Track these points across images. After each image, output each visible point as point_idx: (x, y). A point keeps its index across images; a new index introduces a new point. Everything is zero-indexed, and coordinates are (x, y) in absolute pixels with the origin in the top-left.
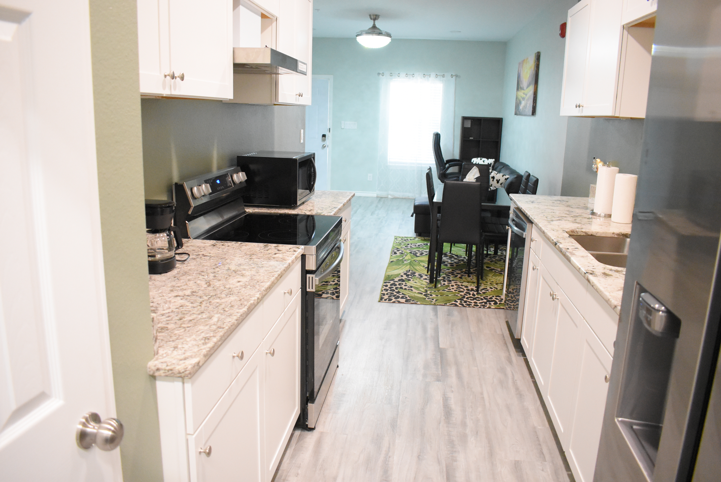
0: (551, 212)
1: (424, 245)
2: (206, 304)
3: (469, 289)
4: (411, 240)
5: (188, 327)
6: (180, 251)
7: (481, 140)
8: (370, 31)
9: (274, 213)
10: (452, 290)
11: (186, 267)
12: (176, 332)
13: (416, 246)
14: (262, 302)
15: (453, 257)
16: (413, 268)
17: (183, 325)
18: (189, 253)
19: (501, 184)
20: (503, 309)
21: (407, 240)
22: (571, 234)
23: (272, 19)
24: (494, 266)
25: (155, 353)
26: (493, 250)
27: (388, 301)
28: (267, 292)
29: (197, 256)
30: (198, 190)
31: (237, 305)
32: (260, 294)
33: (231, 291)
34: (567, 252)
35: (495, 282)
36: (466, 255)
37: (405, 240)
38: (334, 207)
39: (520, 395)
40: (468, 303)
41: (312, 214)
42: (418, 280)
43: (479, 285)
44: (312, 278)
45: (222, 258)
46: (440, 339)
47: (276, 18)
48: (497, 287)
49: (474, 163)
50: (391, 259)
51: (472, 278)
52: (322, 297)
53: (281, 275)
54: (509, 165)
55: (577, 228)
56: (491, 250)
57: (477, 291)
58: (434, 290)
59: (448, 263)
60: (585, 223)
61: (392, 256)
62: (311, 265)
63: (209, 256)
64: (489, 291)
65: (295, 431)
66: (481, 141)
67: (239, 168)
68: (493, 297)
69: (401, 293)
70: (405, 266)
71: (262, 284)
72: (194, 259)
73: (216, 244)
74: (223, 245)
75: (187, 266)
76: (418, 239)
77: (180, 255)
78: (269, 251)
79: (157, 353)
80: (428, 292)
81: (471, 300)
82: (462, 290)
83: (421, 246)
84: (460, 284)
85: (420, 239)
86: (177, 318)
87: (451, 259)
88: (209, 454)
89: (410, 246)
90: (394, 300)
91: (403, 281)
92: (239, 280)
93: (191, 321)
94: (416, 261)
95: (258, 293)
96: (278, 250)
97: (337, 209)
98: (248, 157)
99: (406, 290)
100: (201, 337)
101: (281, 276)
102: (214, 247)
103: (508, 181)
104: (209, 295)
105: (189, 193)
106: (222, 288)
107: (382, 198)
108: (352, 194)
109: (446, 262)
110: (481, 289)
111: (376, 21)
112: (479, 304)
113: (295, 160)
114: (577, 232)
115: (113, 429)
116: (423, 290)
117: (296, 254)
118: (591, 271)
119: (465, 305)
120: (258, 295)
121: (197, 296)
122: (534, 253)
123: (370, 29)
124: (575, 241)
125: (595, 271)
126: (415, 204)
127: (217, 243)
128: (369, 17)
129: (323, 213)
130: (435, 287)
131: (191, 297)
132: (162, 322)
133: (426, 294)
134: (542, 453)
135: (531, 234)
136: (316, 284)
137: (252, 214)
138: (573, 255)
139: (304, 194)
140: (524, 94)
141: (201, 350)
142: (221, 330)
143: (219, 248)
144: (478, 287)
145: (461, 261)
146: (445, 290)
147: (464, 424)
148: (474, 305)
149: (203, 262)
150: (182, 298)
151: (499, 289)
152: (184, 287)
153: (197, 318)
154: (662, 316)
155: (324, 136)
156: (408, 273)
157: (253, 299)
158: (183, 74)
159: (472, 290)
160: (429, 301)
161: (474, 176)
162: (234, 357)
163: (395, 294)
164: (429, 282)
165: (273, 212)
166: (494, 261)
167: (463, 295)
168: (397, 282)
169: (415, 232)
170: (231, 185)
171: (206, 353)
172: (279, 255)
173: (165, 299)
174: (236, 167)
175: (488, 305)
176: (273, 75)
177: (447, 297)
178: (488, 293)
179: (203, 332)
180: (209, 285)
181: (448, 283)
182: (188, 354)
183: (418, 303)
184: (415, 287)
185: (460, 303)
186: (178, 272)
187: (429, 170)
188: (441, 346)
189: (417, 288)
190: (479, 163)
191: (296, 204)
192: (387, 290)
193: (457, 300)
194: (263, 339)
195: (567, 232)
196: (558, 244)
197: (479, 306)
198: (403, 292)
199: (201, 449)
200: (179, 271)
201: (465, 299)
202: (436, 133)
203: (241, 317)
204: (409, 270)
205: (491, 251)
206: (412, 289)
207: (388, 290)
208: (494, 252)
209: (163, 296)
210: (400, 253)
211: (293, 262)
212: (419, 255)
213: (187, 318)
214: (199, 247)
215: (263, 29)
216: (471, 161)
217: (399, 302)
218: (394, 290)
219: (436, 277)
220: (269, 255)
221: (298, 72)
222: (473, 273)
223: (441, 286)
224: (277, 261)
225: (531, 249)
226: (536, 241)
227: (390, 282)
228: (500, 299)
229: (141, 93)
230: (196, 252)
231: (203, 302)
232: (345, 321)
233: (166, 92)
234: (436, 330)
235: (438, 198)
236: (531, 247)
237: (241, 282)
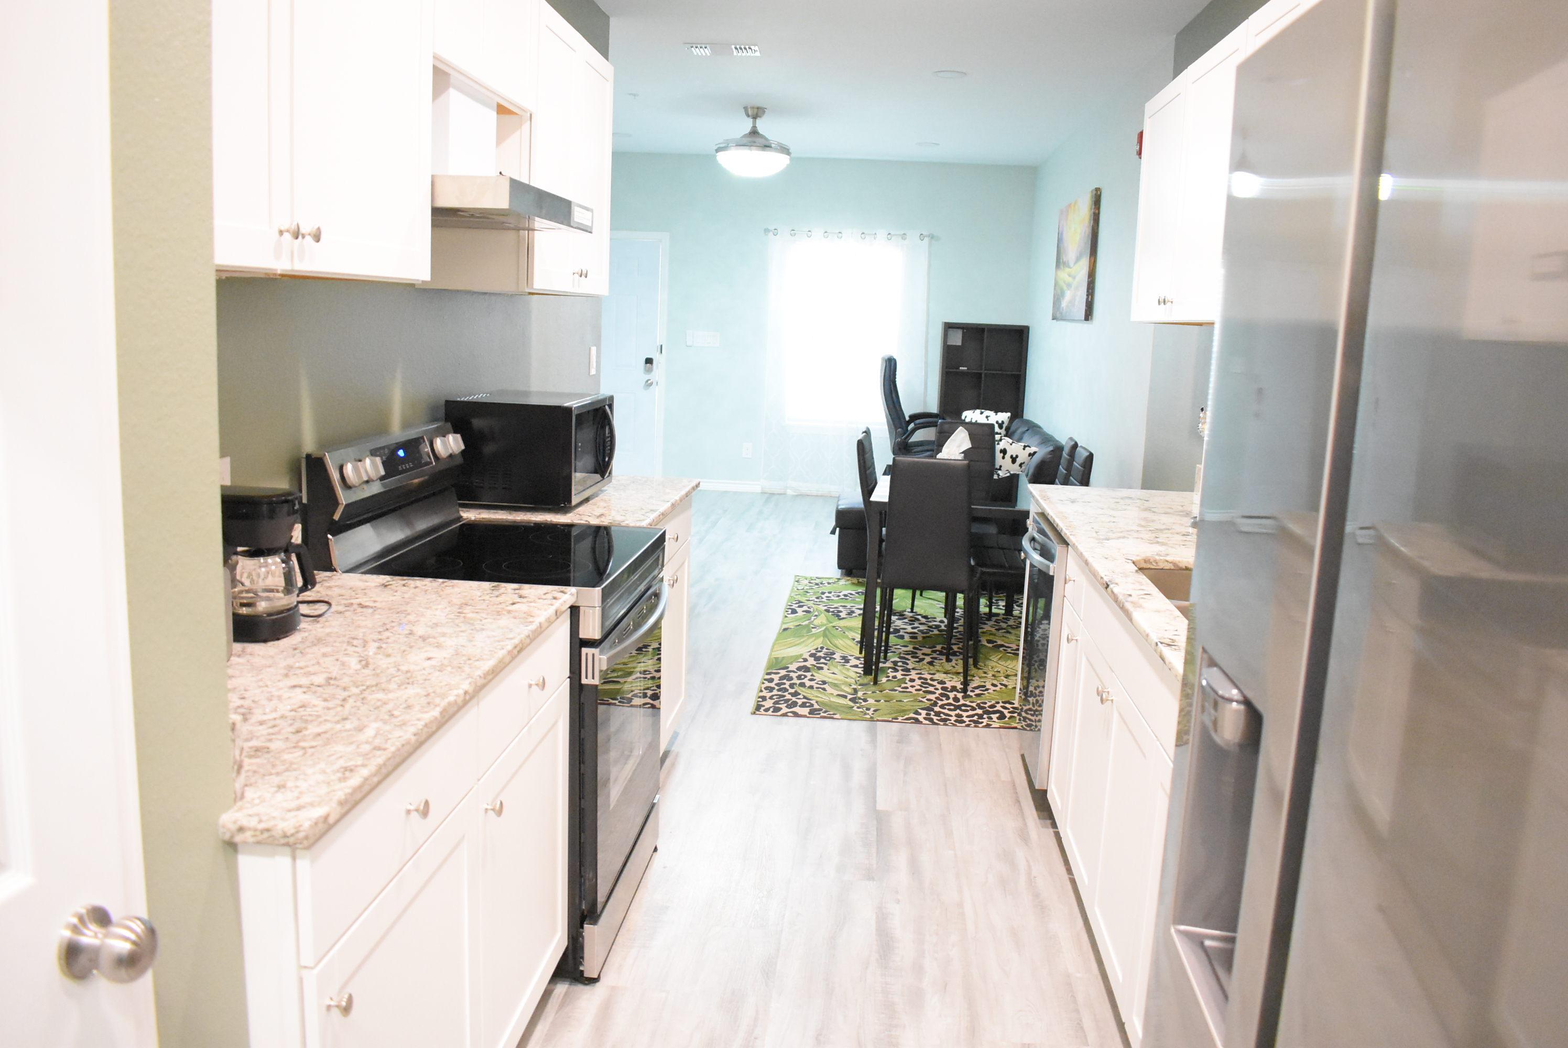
0: (1110, 522)
1: (857, 595)
2: (355, 702)
3: (947, 688)
4: (829, 583)
5: (312, 747)
6: (309, 595)
7: (983, 372)
8: (745, 141)
9: (522, 522)
10: (910, 689)
11: (322, 630)
12: (287, 757)
13: (839, 596)
14: (475, 700)
15: (918, 620)
16: (831, 643)
17: (302, 744)
18: (330, 601)
19: (1021, 465)
20: (1016, 728)
21: (822, 583)
22: (1145, 566)
23: (521, 116)
24: (1004, 638)
25: (236, 797)
26: (1003, 606)
27: (773, 712)
28: (486, 681)
29: (348, 607)
30: (356, 469)
31: (419, 704)
32: (470, 683)
33: (411, 676)
34: (1126, 601)
35: (1004, 673)
36: (945, 617)
37: (817, 584)
38: (652, 510)
39: (1041, 908)
40: (944, 717)
41: (601, 523)
42: (840, 668)
43: (969, 678)
44: (593, 655)
45: (398, 610)
46: (878, 793)
47: (531, 115)
48: (1007, 684)
49: (967, 420)
50: (783, 623)
51: (954, 665)
52: (632, 703)
53: (521, 645)
54: (1041, 426)
55: (1157, 555)
56: (999, 606)
57: (964, 690)
58: (874, 688)
59: (905, 633)
60: (1177, 544)
61: (786, 617)
62: (591, 628)
63: (372, 607)
64: (989, 691)
65: (556, 984)
66: (983, 375)
67: (449, 425)
68: (998, 703)
69: (801, 696)
70: (814, 638)
71: (477, 663)
72: (341, 613)
73: (390, 583)
74: (404, 585)
75: (322, 627)
76: (844, 583)
77: (311, 604)
78: (500, 599)
79: (242, 797)
80: (859, 693)
81: (949, 710)
82: (931, 689)
83: (851, 596)
84: (929, 677)
85: (850, 582)
86: (292, 729)
87: (914, 624)
88: (347, 1010)
89: (827, 597)
90: (785, 710)
91: (807, 669)
92: (430, 655)
93: (319, 735)
94: (837, 629)
95: (467, 682)
96: (521, 597)
97: (657, 513)
98: (469, 402)
99: (813, 688)
100: (336, 767)
101: (520, 650)
102: (386, 589)
103: (1037, 458)
104: (363, 685)
105: (335, 476)
106: (392, 671)
107: (773, 494)
108: (694, 484)
109: (901, 630)
110: (972, 688)
111: (758, 121)
112: (967, 720)
113: (568, 410)
114: (1156, 562)
115: (133, 937)
116: (849, 690)
117: (557, 604)
118: (1170, 639)
119: (935, 721)
120: (466, 686)
121: (338, 686)
122: (1072, 608)
123: (745, 136)
124: (1147, 579)
125: (1177, 640)
126: (838, 506)
127: (393, 581)
128: (743, 110)
129: (627, 522)
130: (876, 682)
131: (325, 687)
132: (258, 738)
133: (855, 698)
134: (1080, 1027)
135: (1065, 568)
136: (602, 669)
137: (476, 523)
138: (1138, 608)
139: (589, 483)
140: (1070, 276)
141: (334, 791)
142: (378, 753)
143: (396, 592)
144: (966, 683)
145: (934, 628)
146: (896, 688)
147: (918, 969)
148: (956, 721)
149: (358, 620)
150: (305, 690)
151: (1010, 687)
152: (312, 669)
153: (332, 729)
154: (1237, 711)
155: (649, 361)
156: (819, 654)
157: (455, 692)
158: (319, 229)
159: (954, 689)
160: (861, 713)
161: (959, 446)
162: (409, 812)
163: (789, 697)
164: (862, 673)
165: (519, 518)
166: (1004, 629)
167: (934, 699)
168: (794, 672)
169: (840, 567)
170: (429, 460)
171: (343, 797)
172: (522, 607)
173: (270, 692)
174: (444, 422)
175: (985, 721)
176: (521, 232)
177: (899, 703)
178: (987, 695)
179: (341, 757)
180: (367, 665)
181: (902, 675)
182: (306, 799)
183: (837, 716)
184: (831, 683)
185: (925, 716)
186: (302, 639)
187: (864, 434)
188: (880, 807)
189: (835, 686)
190: (978, 422)
191: (570, 501)
192: (770, 689)
193: (920, 711)
194: (479, 780)
195: (1134, 563)
196: (1111, 586)
197: (966, 723)
198: (805, 694)
199: (331, 999)
200: (306, 637)
201: (937, 709)
202: (886, 358)
203: (426, 730)
204: (822, 648)
205: (1000, 608)
206: (825, 686)
207: (774, 688)
208: (1005, 610)
209: (267, 686)
210: (803, 611)
211: (550, 622)
212: (845, 616)
213: (313, 729)
214: (354, 589)
215: (501, 137)
216: (961, 418)
217: (796, 715)
218: (786, 690)
219: (878, 661)
220: (500, 606)
221: (572, 227)
222: (958, 654)
223: (888, 681)
224: (515, 618)
225: (1065, 598)
226: (1074, 581)
227: (778, 673)
228: (1012, 708)
229: (217, 266)
230: (347, 599)
231: (348, 698)
232: (677, 755)
233: (281, 265)
234: (872, 773)
235: (882, 493)
236: (1065, 595)
237: (434, 659)
